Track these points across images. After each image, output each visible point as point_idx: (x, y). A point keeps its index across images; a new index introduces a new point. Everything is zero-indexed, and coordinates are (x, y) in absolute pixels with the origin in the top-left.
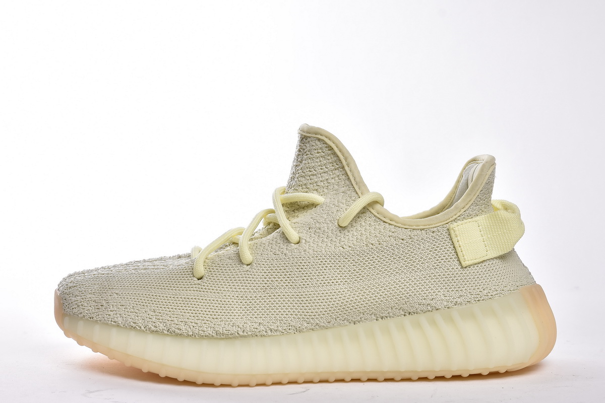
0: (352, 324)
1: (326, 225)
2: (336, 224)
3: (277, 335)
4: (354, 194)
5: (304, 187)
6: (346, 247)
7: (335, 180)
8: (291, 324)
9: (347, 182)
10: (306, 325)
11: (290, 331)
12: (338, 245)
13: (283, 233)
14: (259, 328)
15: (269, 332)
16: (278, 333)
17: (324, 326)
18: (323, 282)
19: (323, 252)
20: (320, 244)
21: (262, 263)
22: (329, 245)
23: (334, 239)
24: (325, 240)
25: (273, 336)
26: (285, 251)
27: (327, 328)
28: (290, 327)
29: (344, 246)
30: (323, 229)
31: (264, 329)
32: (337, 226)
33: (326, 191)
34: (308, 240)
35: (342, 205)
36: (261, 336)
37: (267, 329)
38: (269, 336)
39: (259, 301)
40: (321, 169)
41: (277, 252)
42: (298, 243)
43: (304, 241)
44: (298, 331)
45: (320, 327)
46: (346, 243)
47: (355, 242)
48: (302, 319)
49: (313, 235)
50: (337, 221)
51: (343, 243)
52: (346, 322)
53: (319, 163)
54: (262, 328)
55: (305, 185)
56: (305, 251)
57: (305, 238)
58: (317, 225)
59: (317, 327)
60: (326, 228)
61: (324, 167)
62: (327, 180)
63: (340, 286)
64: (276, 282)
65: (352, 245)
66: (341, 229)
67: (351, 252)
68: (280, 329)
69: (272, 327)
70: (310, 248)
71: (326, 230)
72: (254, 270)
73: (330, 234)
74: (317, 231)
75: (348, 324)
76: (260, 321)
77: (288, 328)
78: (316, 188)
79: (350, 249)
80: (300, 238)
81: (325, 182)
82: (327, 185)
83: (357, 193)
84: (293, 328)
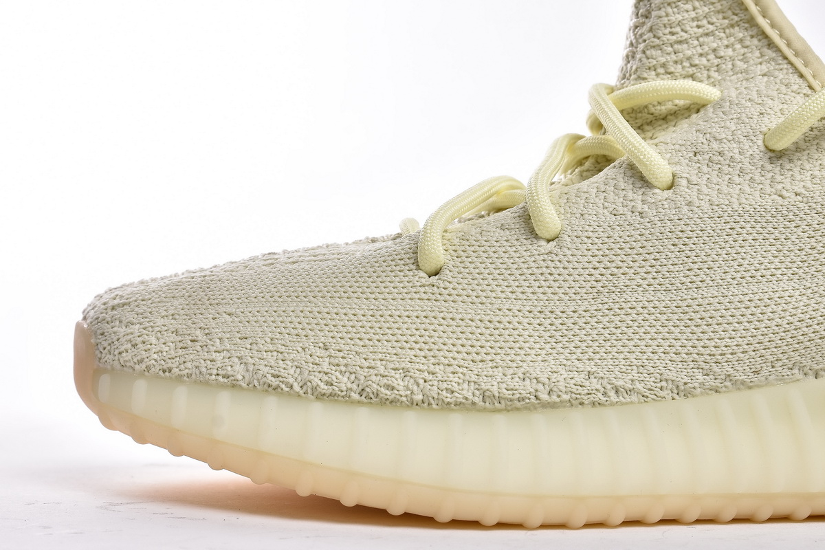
0: (811, 378)
1: (735, 145)
2: (760, 142)
3: (632, 403)
4: (794, 78)
5: (661, 70)
6: (788, 195)
7: (734, 50)
8: (664, 377)
9: (770, 53)
10: (700, 377)
11: (662, 394)
12: (768, 190)
13: (631, 167)
14: (587, 383)
15: (612, 394)
16: (634, 398)
17: (743, 383)
18: (739, 275)
19: (736, 206)
20: (725, 189)
21: (586, 234)
22: (747, 189)
23: (758, 178)
24: (737, 180)
25: (622, 404)
26: (640, 206)
27: (750, 388)
28: (664, 384)
29: (784, 193)
30: (729, 155)
31: (599, 387)
32: (762, 148)
33: (715, 75)
34: (694, 179)
35: (770, 102)
36: (593, 404)
37: (609, 387)
38: (612, 404)
39: (584, 320)
40: (698, 27)
41: (621, 210)
42: (670, 188)
43: (684, 182)
44: (682, 394)
45: (735, 383)
46: (788, 186)
47: (809, 185)
48: (692, 365)
49: (705, 169)
50: (761, 137)
51: (780, 187)
52: (796, 371)
53: (693, 14)
54: (595, 384)
55: (664, 65)
56: (689, 204)
57: (687, 176)
58: (715, 145)
59: (728, 384)
60: (736, 151)
61: (705, 22)
62: (714, 50)
63: (781, 283)
64: (623, 277)
65: (803, 191)
66: (772, 155)
67: (801, 205)
68: (639, 386)
69: (620, 383)
70: (701, 197)
71: (737, 156)
72: (566, 250)
73: (747, 167)
74: (715, 158)
75: (801, 376)
76: (589, 369)
77: (659, 385)
78: (691, 71)
79: (800, 198)
80: (674, 176)
81: (711, 57)
82: (716, 61)
83: (801, 76)
84: (670, 386)
